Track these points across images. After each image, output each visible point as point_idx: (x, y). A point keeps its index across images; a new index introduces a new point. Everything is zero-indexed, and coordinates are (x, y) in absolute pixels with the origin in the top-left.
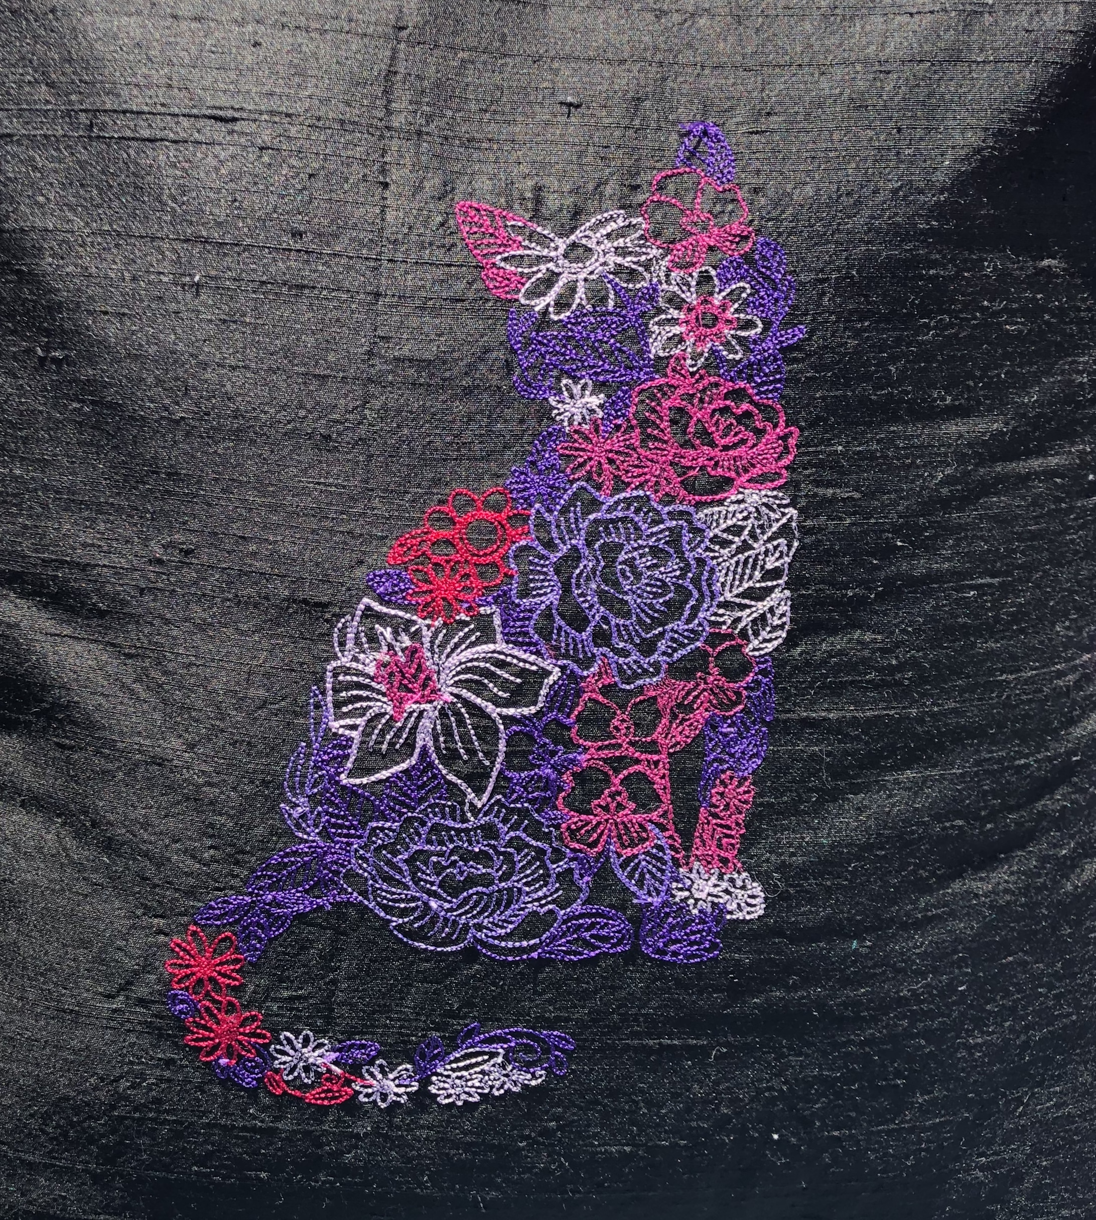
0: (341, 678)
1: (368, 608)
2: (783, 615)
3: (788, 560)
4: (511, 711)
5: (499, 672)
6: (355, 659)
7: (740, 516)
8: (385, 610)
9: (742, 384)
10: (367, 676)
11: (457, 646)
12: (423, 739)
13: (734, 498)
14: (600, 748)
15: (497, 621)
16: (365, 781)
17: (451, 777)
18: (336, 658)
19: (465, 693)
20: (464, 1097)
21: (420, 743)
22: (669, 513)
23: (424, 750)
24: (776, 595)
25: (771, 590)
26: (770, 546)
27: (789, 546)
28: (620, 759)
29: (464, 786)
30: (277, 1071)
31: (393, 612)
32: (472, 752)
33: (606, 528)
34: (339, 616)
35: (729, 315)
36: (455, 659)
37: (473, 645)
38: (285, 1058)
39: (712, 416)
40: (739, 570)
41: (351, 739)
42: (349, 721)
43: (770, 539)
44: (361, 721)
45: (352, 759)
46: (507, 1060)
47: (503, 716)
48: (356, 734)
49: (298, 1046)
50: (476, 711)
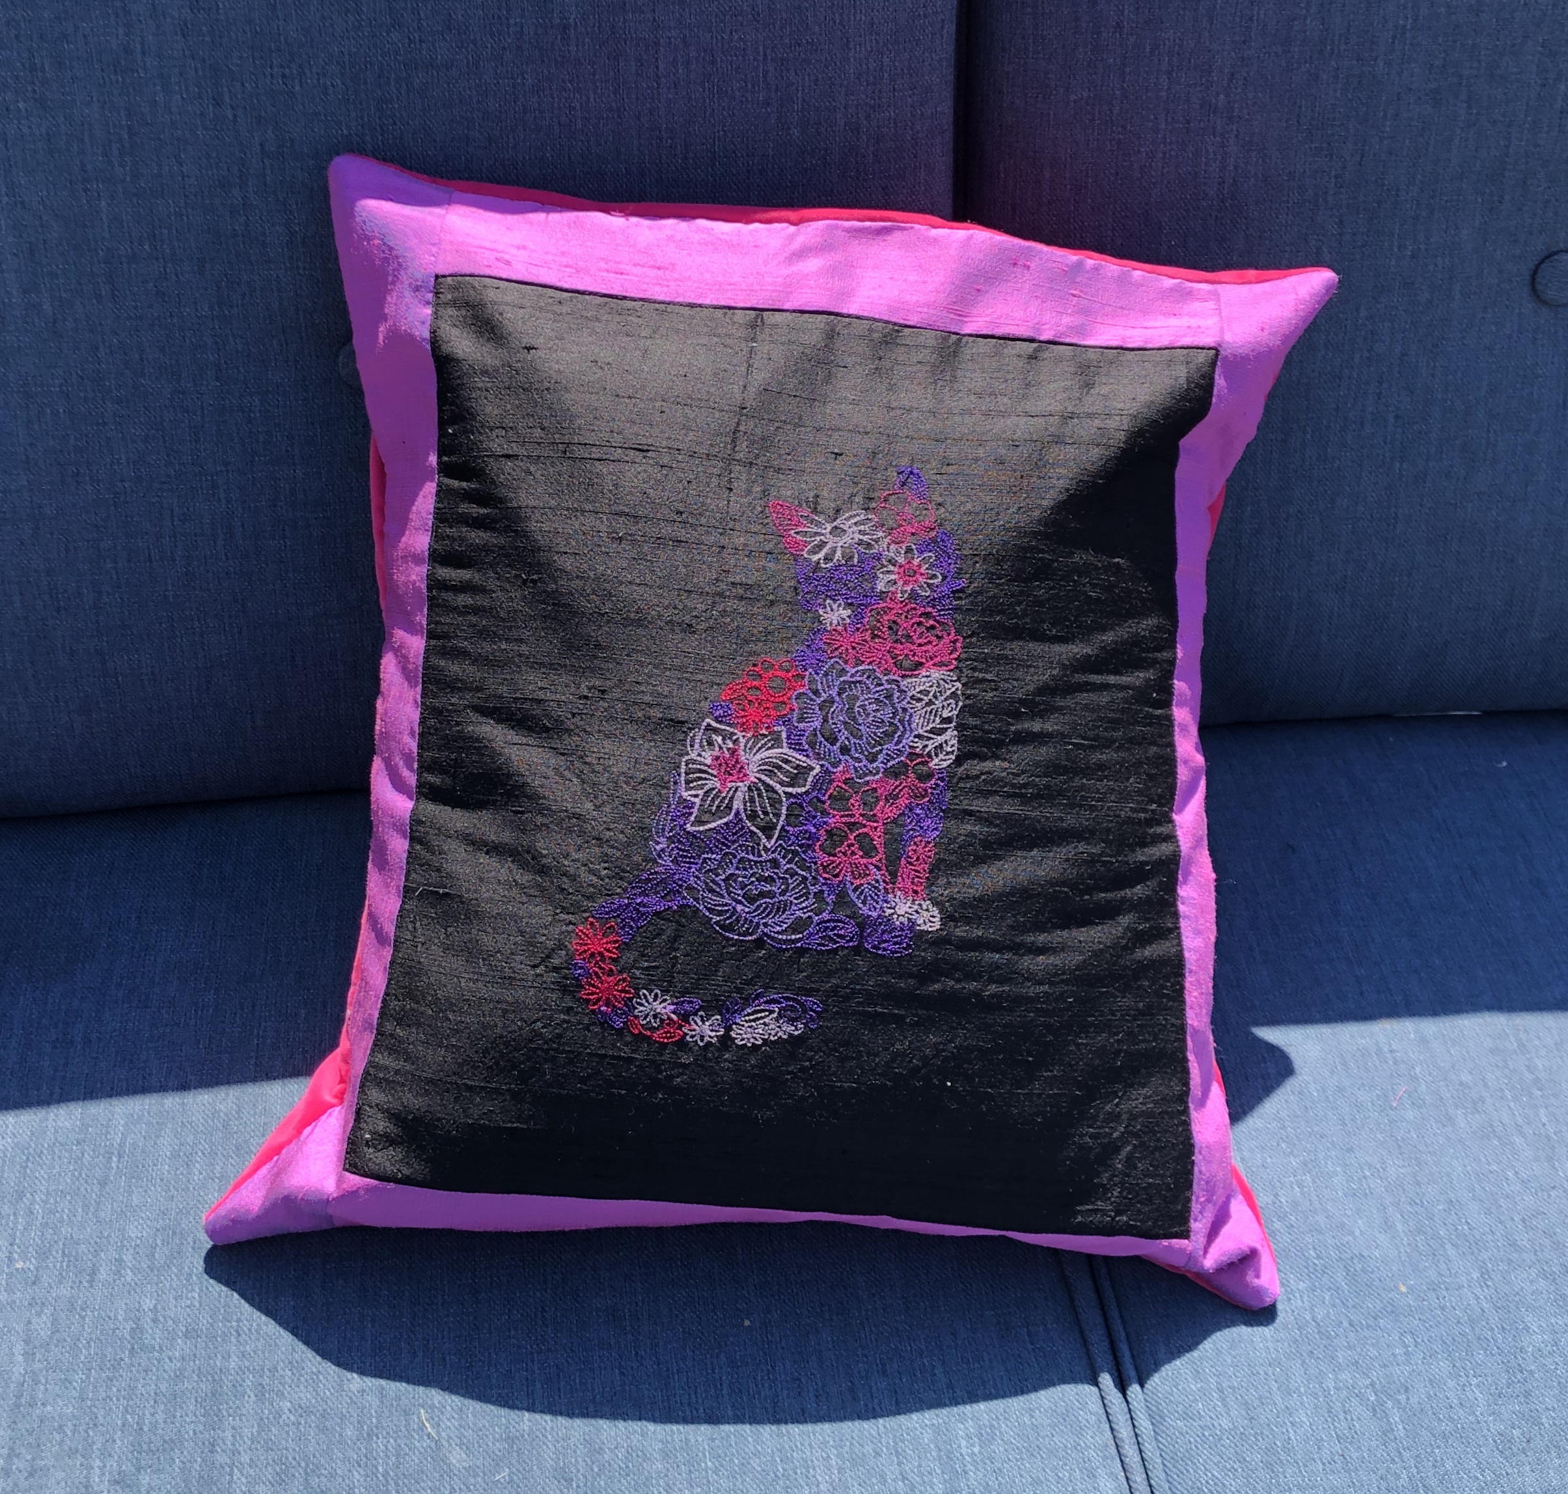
44: (701, 792)
45: (694, 815)
46: (780, 1016)
47: (785, 793)
48: (697, 800)
49: (651, 1000)
50: (769, 788)
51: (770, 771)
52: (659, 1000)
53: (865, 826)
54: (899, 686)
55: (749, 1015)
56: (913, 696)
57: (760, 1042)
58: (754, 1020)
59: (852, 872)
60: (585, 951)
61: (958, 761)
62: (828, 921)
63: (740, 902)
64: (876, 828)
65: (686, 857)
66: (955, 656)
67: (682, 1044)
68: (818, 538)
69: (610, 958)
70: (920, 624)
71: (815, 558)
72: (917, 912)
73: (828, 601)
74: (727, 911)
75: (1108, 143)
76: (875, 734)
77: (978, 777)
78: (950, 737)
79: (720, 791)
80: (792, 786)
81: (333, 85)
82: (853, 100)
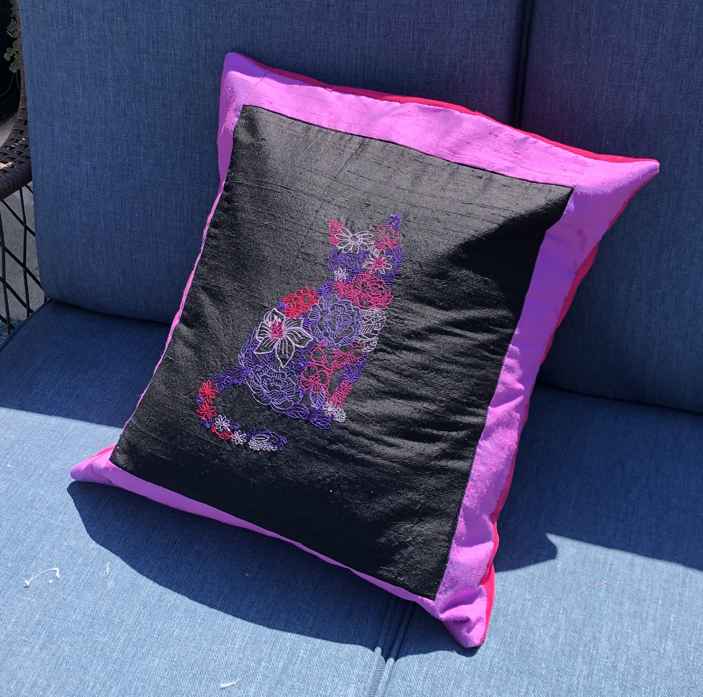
0: (263, 326)
1: (274, 310)
2: (375, 344)
3: (380, 329)
4: (298, 346)
5: (299, 335)
6: (267, 322)
7: (371, 314)
8: (278, 312)
9: (382, 281)
10: (268, 327)
11: (291, 325)
12: (275, 347)
13: (371, 309)
14: (316, 362)
15: (302, 322)
16: (259, 353)
17: (279, 359)
18: (263, 321)
19: (289, 338)
20: (256, 448)
21: (274, 347)
22: (354, 308)
23: (274, 350)
24: (374, 338)
25: (374, 336)
26: (376, 324)
27: (381, 326)
28: (320, 367)
29: (281, 361)
30: (215, 426)
31: (280, 313)
32: (285, 353)
33: (337, 307)
34: (268, 311)
35: (385, 263)
36: (289, 328)
37: (294, 326)
38: (218, 422)
39: (373, 287)
40: (367, 328)
41: (259, 342)
42: (260, 338)
43: (377, 322)
44: (263, 338)
45: (258, 347)
46: (269, 441)
47: (295, 346)
48: (261, 341)
49: (222, 420)
50: (290, 343)
51: (293, 336)
52: (225, 421)
53: (325, 369)
54: (358, 312)
55: (257, 437)
56: (363, 317)
57: (259, 450)
58: (258, 440)
59: (314, 387)
60: (203, 393)
61: (375, 351)
62: (298, 406)
63: (265, 388)
64: (329, 371)
65: (250, 364)
66: (387, 304)
67: (229, 441)
68: (345, 240)
69: (211, 398)
70: (376, 286)
71: (340, 248)
72: (336, 412)
73: (340, 268)
74: (259, 391)
75: (578, 88)
76: (341, 330)
77: (383, 360)
78: (375, 341)
79: (270, 340)
80: (300, 344)
81: (235, 23)
82: (454, 52)
